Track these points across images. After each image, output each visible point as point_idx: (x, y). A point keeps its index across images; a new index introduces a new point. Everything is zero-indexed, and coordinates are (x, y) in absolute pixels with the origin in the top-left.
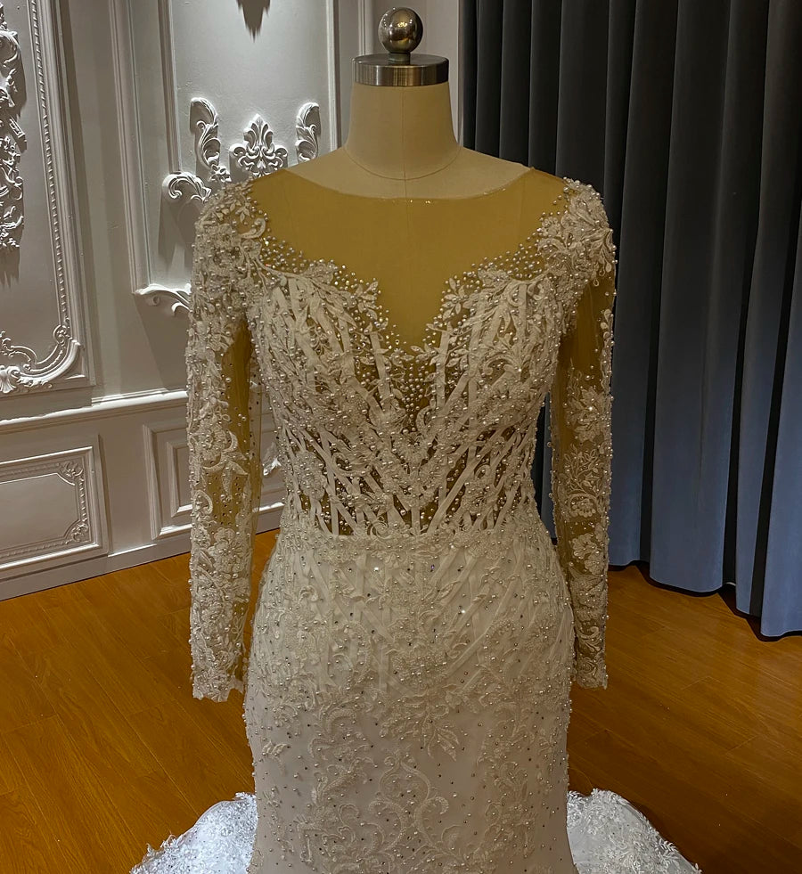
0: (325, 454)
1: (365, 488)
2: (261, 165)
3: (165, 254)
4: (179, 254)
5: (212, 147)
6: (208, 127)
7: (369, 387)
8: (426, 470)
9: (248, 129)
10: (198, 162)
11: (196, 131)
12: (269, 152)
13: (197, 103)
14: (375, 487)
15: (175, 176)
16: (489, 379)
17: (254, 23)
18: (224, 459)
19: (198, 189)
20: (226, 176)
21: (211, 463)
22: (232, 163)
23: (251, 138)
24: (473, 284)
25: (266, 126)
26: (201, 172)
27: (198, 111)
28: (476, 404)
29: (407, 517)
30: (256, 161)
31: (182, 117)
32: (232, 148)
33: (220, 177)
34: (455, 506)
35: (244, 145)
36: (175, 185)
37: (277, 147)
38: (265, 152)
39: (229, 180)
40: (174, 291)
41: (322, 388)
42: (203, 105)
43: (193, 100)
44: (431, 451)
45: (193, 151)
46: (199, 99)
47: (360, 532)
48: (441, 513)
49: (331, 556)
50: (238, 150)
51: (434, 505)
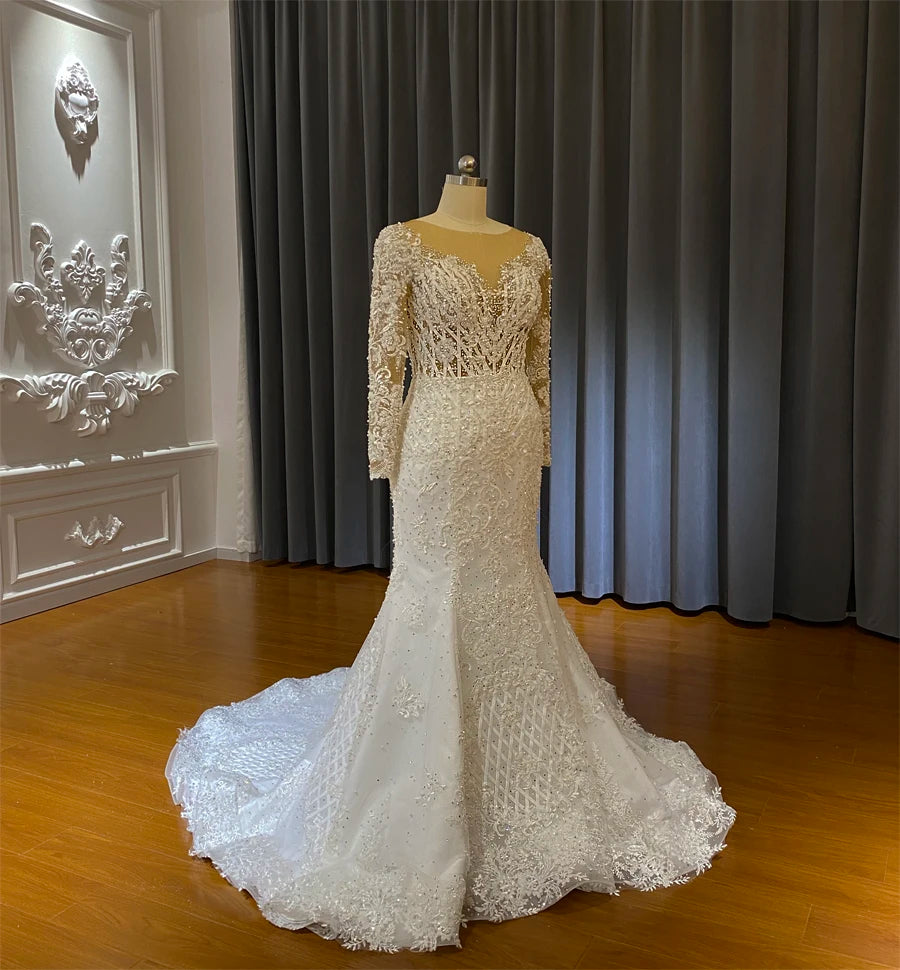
0: (457, 338)
1: (474, 353)
2: (86, 280)
3: (10, 350)
4: (20, 351)
5: (48, 263)
6: (46, 247)
7: (480, 305)
8: (499, 344)
9: (75, 251)
10: (36, 275)
11: (35, 249)
12: (92, 270)
13: (36, 227)
14: (478, 353)
15: (18, 285)
16: (525, 303)
17: (79, 169)
18: (398, 350)
19: (38, 297)
20: (59, 287)
21: (391, 352)
22: (63, 277)
23: (78, 258)
24: (511, 268)
25: (90, 251)
26: (39, 282)
27: (37, 233)
28: (519, 314)
29: (491, 366)
30: (82, 277)
31: (25, 237)
32: (64, 265)
33: (55, 287)
34: (509, 361)
35: (73, 263)
36: (20, 292)
37: (98, 267)
38: (89, 270)
39: (61, 290)
40: (18, 380)
41: (464, 304)
42: (42, 229)
43: (33, 224)
44: (501, 335)
45: (32, 266)
46: (38, 224)
47: (471, 374)
48: (504, 365)
49: (458, 387)
50: (68, 267)
51: (501, 361)
